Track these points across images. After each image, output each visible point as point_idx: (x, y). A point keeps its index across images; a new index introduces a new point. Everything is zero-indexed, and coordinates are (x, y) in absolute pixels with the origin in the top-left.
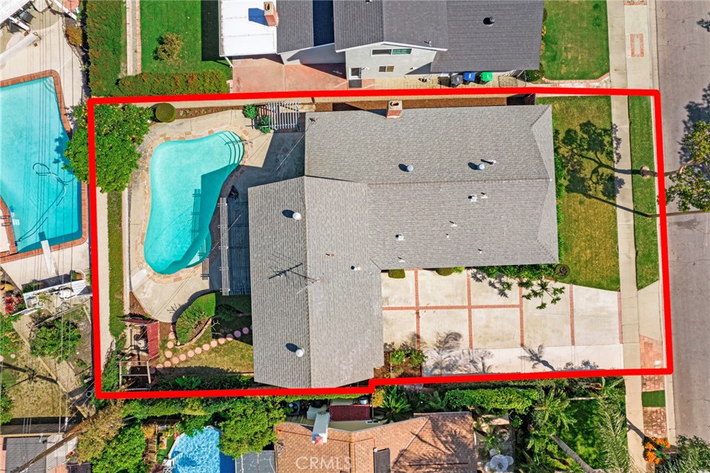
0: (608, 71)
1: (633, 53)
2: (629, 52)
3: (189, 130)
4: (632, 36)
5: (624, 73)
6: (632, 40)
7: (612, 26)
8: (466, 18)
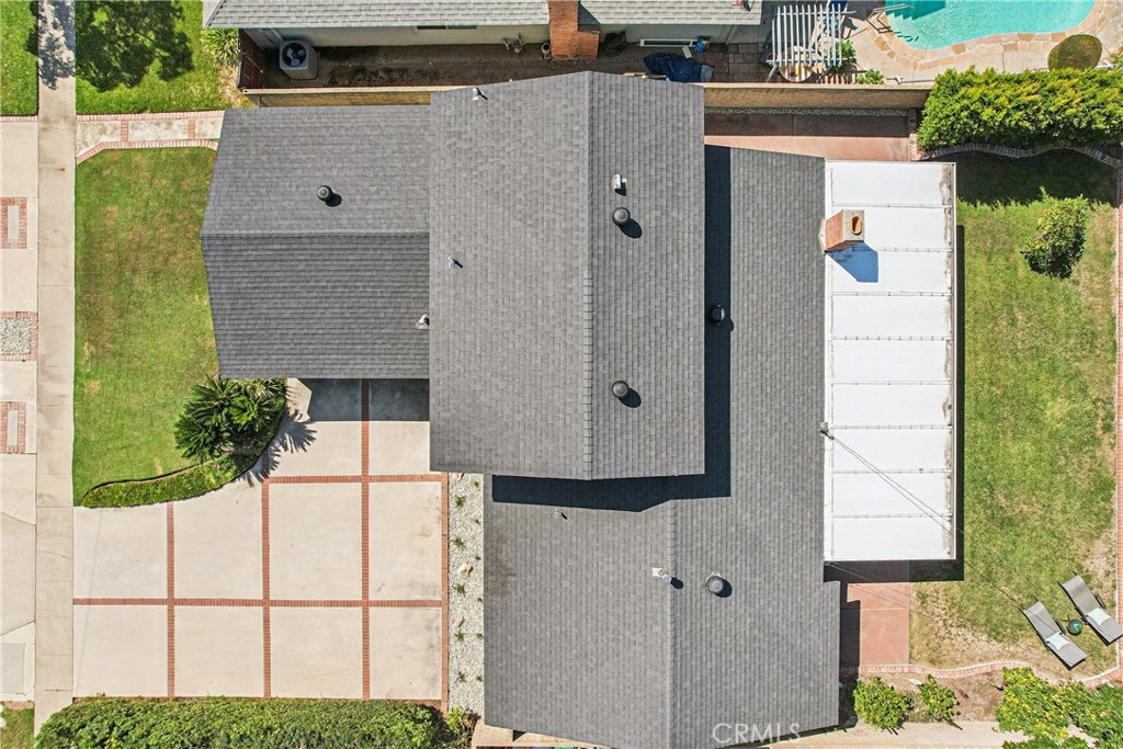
0: (78, 168)
1: (23, 206)
2: (32, 209)
3: (1008, 55)
4: (24, 246)
5: (45, 163)
6: (23, 234)
7: (65, 266)
8: (385, 205)
